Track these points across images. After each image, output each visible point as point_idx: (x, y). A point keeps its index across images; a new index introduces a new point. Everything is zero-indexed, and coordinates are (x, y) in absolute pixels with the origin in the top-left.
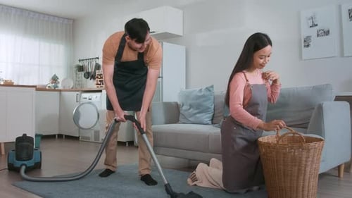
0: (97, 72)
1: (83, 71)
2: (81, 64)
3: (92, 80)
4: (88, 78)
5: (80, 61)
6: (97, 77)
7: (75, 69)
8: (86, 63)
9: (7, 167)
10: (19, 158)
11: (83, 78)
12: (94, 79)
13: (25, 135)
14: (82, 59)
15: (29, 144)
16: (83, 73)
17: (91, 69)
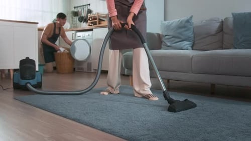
0: (89, 15)
1: (77, 16)
2: (76, 10)
3: (85, 23)
4: (81, 22)
5: (75, 8)
6: (89, 20)
7: (71, 15)
8: (80, 9)
9: (12, 87)
10: (23, 78)
11: (78, 22)
12: (87, 22)
13: (27, 58)
14: (76, 6)
15: (31, 65)
16: (77, 18)
17: (84, 14)
